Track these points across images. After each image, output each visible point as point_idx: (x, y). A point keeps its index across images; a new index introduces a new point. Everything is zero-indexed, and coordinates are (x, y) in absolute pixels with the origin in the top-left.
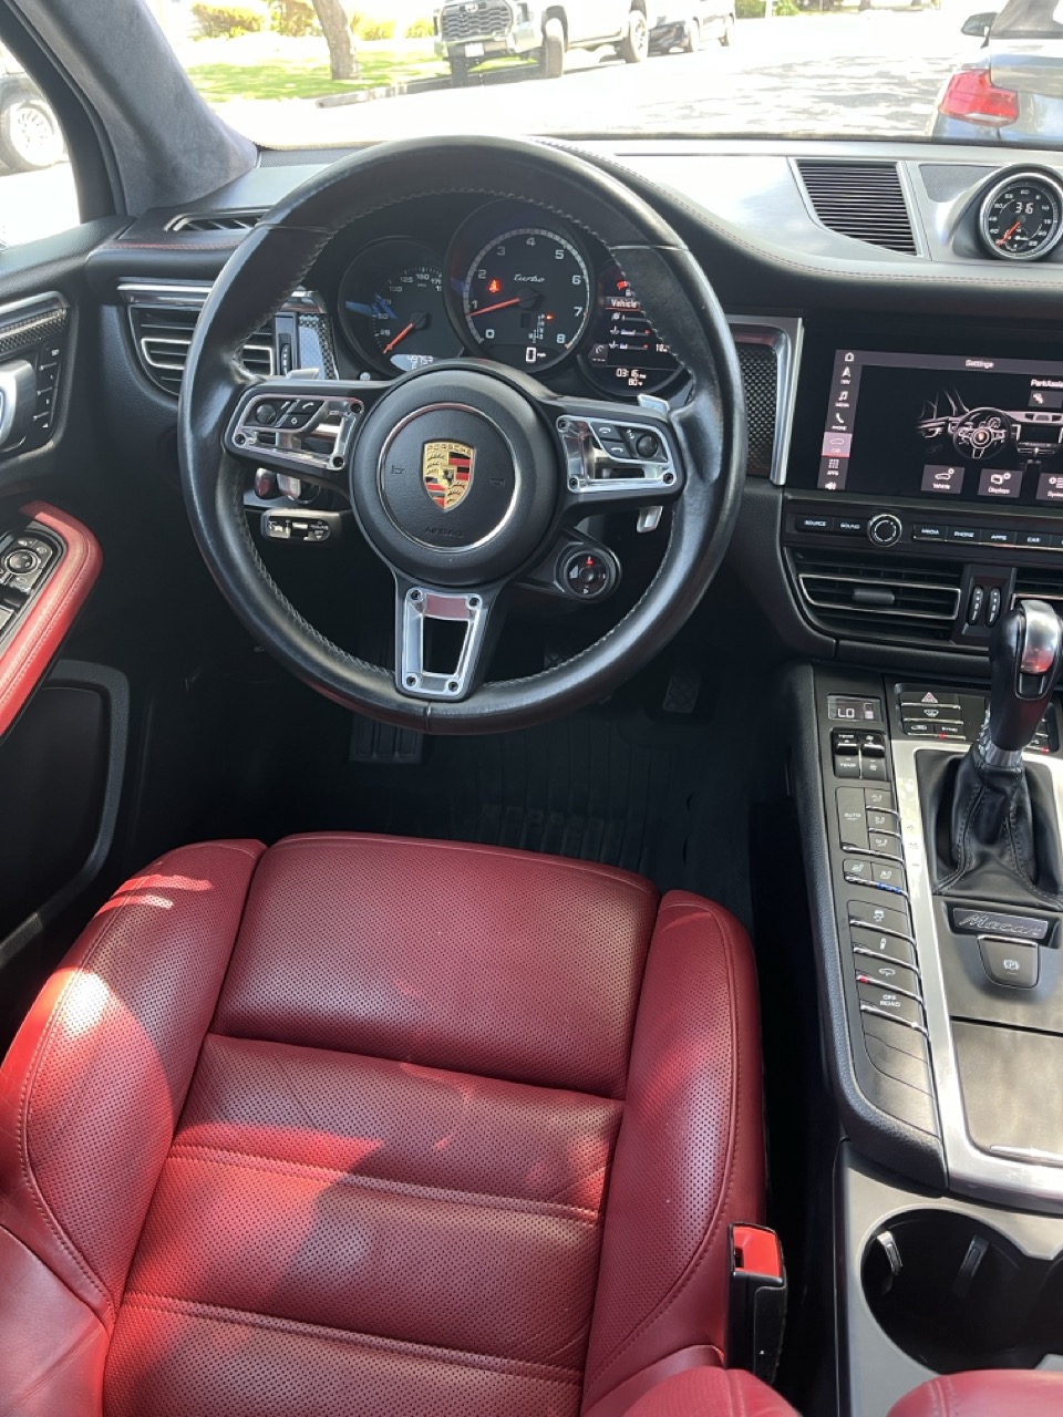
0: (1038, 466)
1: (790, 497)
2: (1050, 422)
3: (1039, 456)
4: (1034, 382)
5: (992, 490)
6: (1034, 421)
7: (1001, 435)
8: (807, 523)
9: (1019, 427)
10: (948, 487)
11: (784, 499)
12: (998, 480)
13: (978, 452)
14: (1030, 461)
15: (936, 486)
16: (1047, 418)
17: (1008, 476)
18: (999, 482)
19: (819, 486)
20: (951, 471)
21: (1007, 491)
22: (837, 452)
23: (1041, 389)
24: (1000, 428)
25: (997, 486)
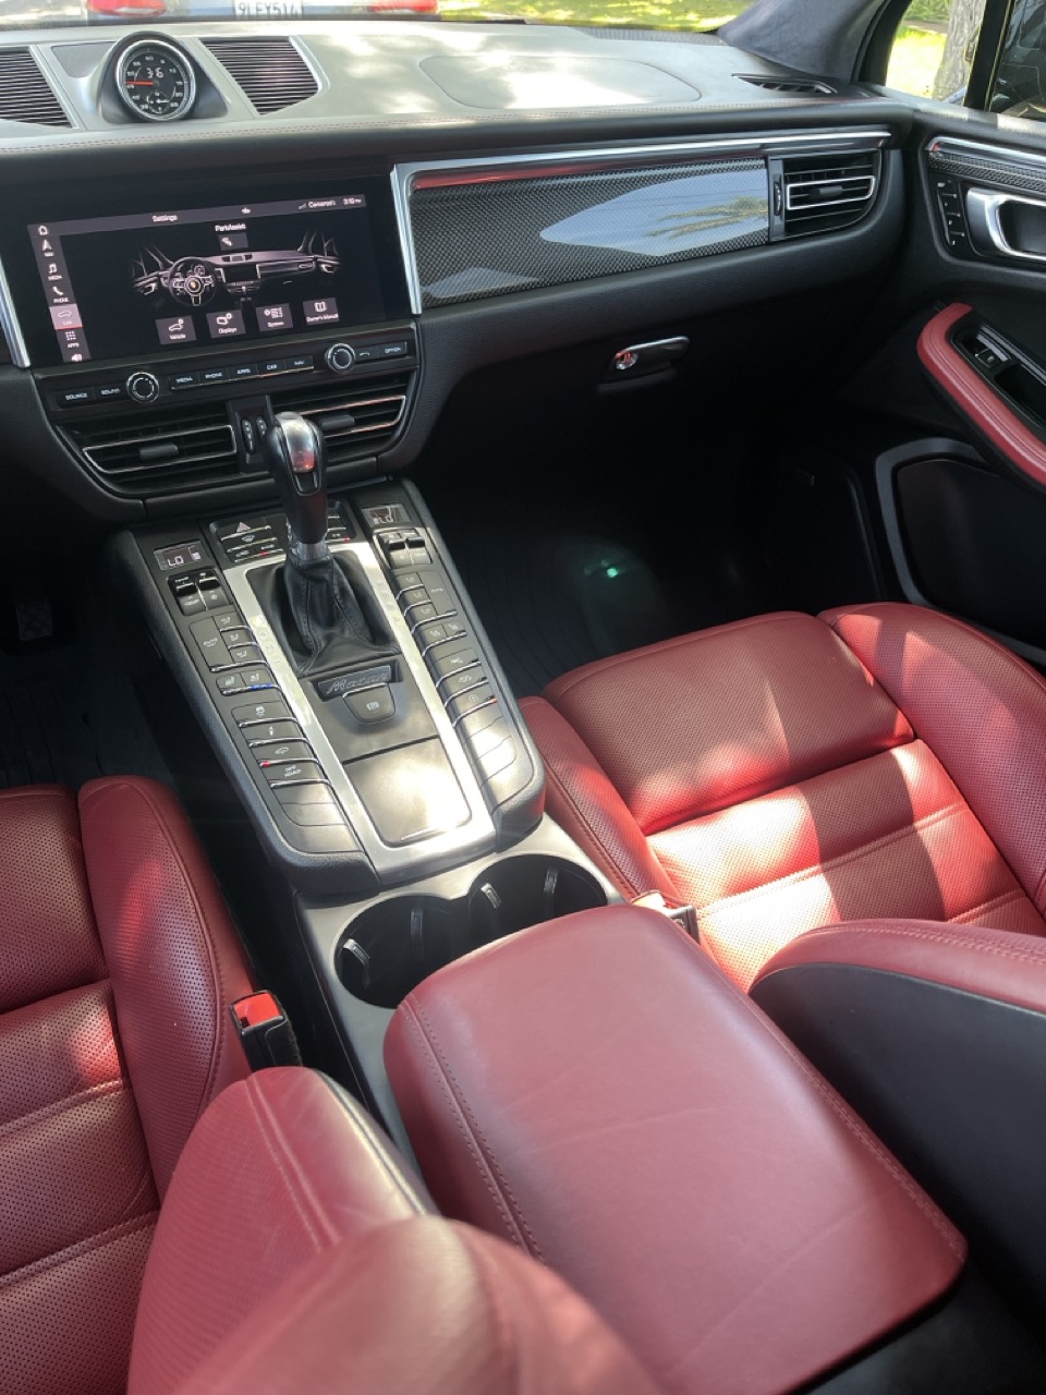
0: (250, 302)
1: (40, 377)
2: (244, 261)
3: (248, 294)
4: (217, 228)
5: (222, 331)
6: (232, 263)
7: (209, 281)
8: (68, 397)
9: (221, 270)
10: (183, 336)
11: (36, 381)
12: (222, 321)
13: (196, 299)
14: (243, 299)
15: (173, 337)
16: (240, 258)
17: (229, 316)
18: (225, 323)
19: (65, 359)
20: (181, 321)
21: (233, 330)
22: (68, 324)
23: (226, 233)
24: (207, 274)
25: (225, 327)
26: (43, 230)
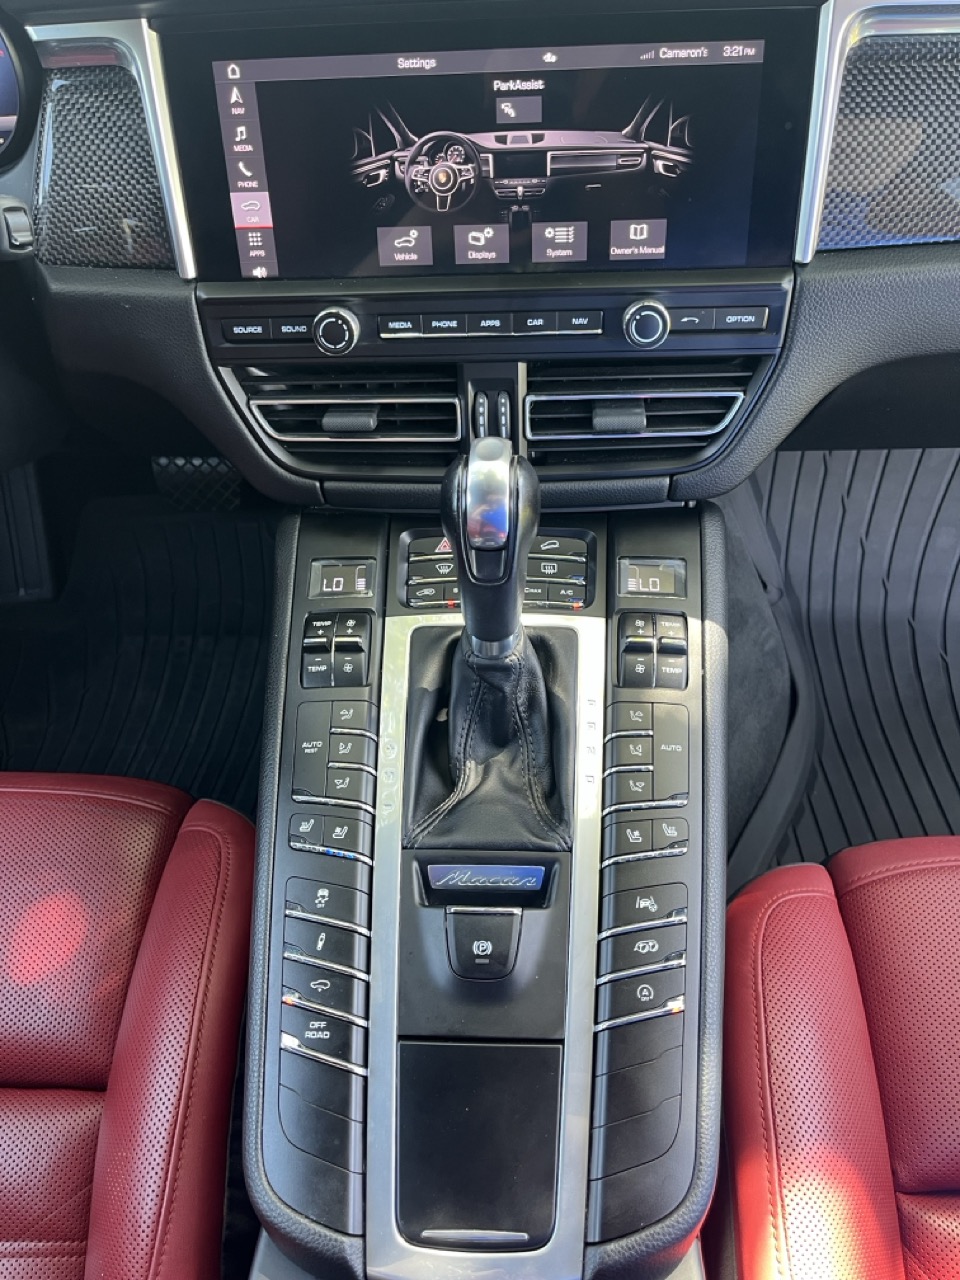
0: (526, 213)
1: (203, 296)
2: (530, 145)
3: (525, 200)
4: (498, 85)
5: (473, 255)
6: (509, 145)
7: (469, 172)
8: (237, 330)
9: (490, 156)
10: (414, 257)
11: (200, 303)
12: (477, 239)
13: (443, 200)
14: (515, 208)
15: (399, 257)
16: (524, 140)
17: (489, 232)
18: (481, 243)
19: (244, 273)
20: (414, 233)
21: (492, 255)
22: (254, 221)
23: (509, 94)
24: (465, 162)
25: (478, 249)
26: (233, 71)
